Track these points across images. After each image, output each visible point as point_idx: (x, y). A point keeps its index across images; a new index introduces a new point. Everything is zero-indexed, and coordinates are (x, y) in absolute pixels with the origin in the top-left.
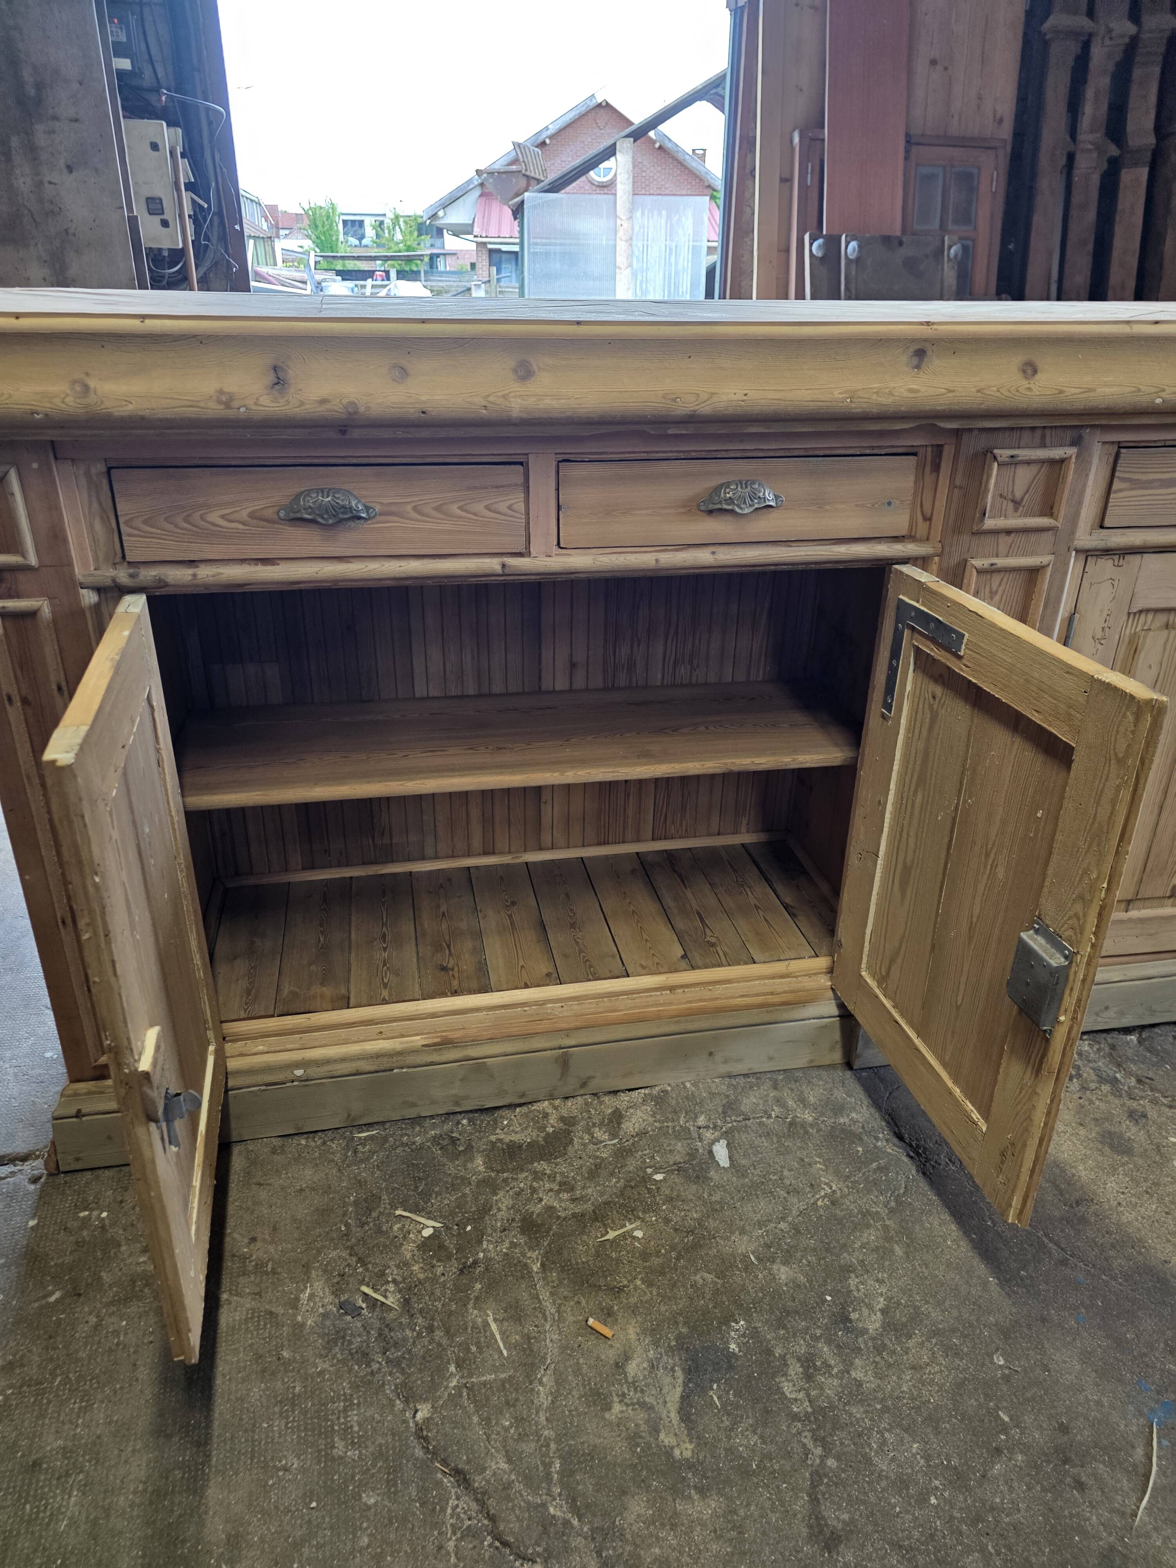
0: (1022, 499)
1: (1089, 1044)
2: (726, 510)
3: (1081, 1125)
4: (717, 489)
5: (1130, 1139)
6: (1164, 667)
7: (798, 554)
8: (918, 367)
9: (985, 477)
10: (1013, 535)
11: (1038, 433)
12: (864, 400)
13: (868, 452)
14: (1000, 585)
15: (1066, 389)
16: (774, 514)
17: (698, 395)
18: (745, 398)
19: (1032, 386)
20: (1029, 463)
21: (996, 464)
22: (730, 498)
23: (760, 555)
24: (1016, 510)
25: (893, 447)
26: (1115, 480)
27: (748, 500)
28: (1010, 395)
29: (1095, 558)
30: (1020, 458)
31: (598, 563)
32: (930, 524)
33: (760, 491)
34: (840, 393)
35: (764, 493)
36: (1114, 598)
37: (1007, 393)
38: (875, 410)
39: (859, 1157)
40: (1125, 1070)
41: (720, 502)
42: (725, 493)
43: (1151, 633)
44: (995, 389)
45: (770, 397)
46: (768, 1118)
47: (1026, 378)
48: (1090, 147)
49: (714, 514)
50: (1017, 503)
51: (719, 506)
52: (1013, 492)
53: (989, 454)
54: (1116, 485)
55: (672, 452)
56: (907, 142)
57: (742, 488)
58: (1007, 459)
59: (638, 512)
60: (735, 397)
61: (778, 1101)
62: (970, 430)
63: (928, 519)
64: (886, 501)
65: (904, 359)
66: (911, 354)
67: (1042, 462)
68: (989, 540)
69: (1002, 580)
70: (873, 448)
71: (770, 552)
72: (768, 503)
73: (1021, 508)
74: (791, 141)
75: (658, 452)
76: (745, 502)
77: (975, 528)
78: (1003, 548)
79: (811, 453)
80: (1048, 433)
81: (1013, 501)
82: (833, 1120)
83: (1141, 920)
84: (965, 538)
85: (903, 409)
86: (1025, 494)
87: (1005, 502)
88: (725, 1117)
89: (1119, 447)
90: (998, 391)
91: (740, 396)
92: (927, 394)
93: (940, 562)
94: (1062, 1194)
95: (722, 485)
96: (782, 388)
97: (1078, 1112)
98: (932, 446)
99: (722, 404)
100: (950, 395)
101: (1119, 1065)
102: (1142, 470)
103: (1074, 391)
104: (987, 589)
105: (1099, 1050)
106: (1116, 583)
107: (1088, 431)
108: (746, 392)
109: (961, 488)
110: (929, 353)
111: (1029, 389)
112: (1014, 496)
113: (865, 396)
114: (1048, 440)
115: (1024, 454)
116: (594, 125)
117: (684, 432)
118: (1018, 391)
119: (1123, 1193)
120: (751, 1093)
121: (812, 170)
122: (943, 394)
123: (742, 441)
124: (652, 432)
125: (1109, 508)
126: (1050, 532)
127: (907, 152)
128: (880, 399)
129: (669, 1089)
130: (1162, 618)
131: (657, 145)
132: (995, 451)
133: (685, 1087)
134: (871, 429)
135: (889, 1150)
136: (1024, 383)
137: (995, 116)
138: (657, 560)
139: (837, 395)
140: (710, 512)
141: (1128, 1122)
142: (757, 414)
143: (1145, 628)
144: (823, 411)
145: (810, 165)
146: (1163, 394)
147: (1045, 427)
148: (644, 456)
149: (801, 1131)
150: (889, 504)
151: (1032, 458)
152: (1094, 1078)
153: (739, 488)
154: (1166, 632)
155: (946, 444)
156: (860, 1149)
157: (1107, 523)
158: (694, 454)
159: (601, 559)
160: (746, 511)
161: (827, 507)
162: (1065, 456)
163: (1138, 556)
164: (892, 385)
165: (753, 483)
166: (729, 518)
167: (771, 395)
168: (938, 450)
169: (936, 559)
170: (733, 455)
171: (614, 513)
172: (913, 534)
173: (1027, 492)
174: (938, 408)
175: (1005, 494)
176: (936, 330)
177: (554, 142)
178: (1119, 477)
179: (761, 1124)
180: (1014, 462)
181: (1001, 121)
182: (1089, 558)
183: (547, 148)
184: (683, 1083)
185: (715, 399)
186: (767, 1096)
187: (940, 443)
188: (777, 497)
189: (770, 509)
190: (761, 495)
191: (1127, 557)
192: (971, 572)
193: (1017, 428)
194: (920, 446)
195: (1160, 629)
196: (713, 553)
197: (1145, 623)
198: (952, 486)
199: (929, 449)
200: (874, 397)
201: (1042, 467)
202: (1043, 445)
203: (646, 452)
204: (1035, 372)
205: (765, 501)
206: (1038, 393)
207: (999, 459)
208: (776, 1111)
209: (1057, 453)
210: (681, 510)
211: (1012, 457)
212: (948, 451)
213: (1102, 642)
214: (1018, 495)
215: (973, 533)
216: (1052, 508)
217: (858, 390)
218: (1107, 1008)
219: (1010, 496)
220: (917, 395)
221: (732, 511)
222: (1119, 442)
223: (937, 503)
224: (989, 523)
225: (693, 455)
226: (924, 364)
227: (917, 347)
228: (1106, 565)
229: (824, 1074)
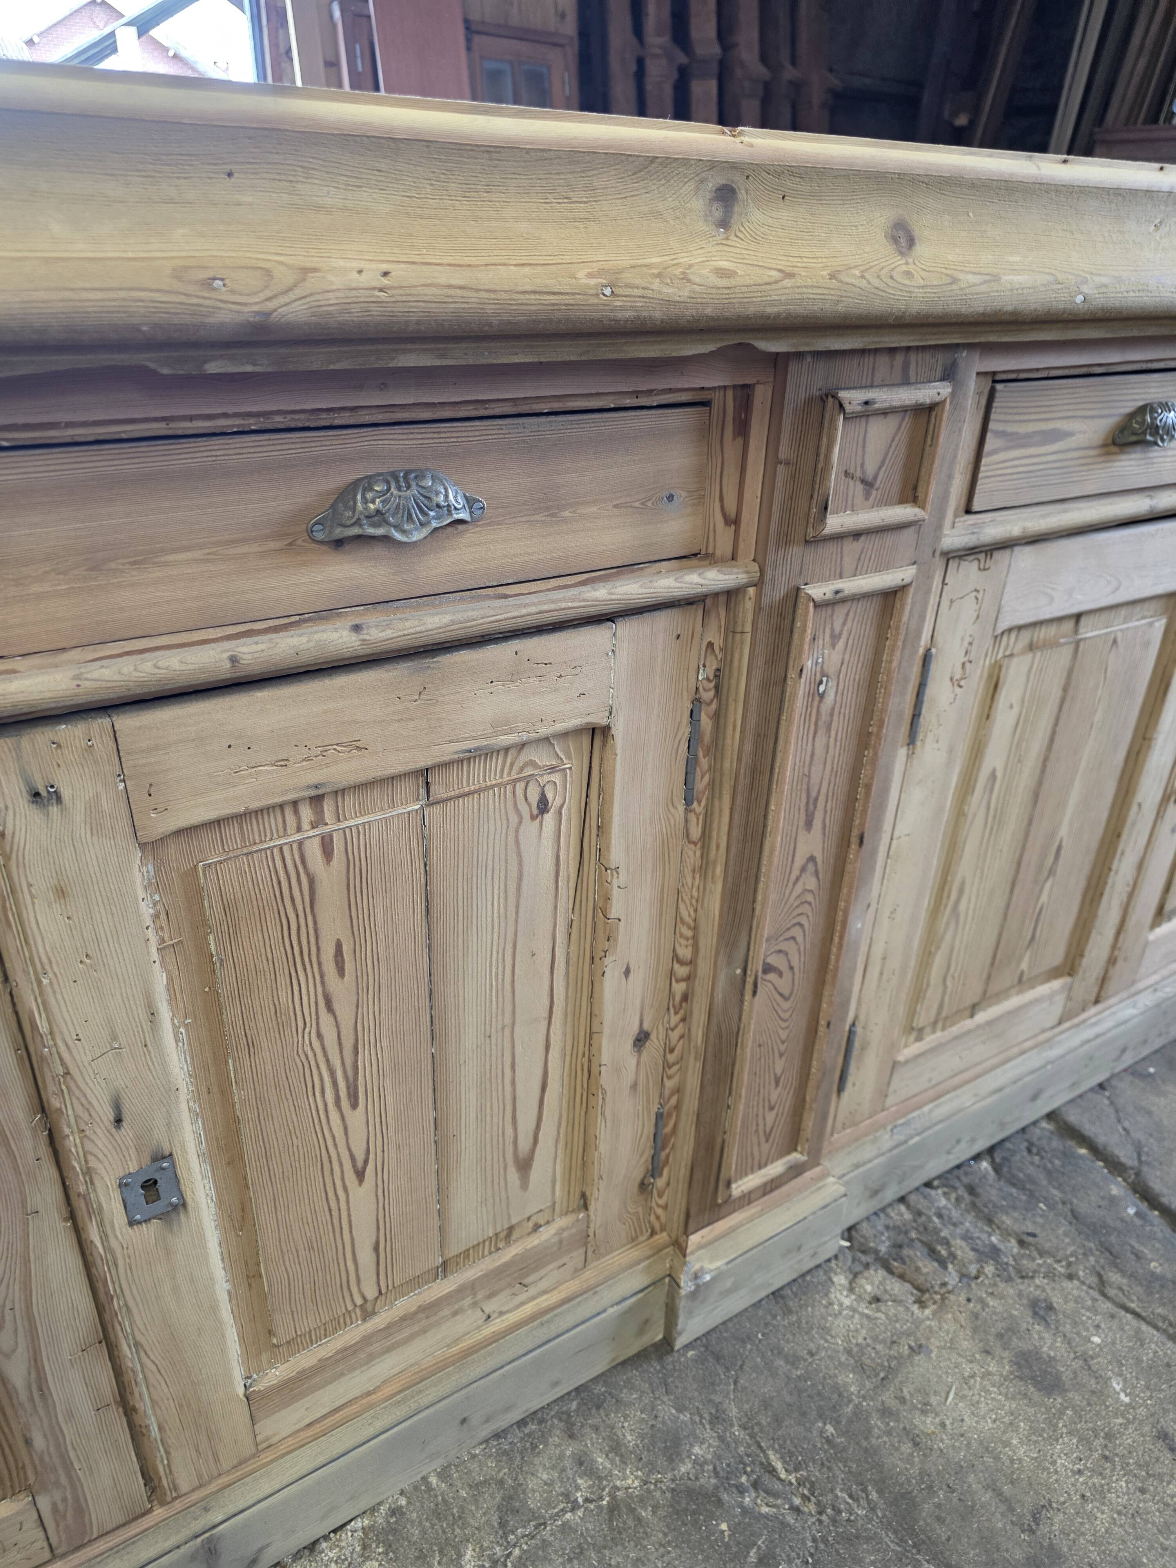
0: (875, 477)
1: (945, 1194)
2: (373, 538)
3: (988, 1352)
4: (347, 493)
5: (1051, 1359)
6: (1026, 705)
7: (524, 611)
8: (724, 223)
9: (825, 440)
10: (863, 538)
11: (899, 358)
12: (636, 292)
13: (628, 402)
14: (844, 624)
15: (961, 276)
16: (470, 536)
17: (268, 272)
18: (385, 281)
19: (911, 268)
20: (885, 413)
21: (842, 416)
22: (378, 512)
23: (453, 622)
24: (867, 497)
25: (671, 391)
26: (989, 435)
27: (415, 512)
28: (882, 286)
29: (957, 561)
30: (876, 406)
31: (87, 684)
32: (737, 532)
33: (438, 493)
34: (590, 276)
35: (446, 496)
36: (978, 617)
37: (875, 282)
38: (658, 315)
39: (727, 1546)
40: (999, 1228)
41: (358, 523)
42: (365, 501)
43: (1015, 660)
44: (857, 272)
45: (443, 281)
46: (573, 1510)
47: (902, 254)
48: (660, 51)
49: (347, 547)
50: (868, 484)
51: (356, 531)
52: (862, 465)
53: (830, 400)
54: (991, 443)
55: (225, 415)
56: (467, 28)
57: (399, 488)
58: (859, 408)
59: (170, 558)
60: (364, 280)
61: (581, 1464)
62: (799, 355)
63: (734, 522)
64: (666, 493)
65: (698, 204)
66: (709, 196)
67: (904, 410)
68: (831, 549)
69: (847, 614)
70: (637, 394)
71: (471, 614)
72: (457, 516)
73: (874, 492)
74: (331, 17)
75: (191, 418)
76: (410, 518)
77: (811, 533)
78: (848, 563)
79: (525, 409)
80: (913, 357)
81: (863, 481)
82: (669, 1475)
83: (990, 1023)
84: (796, 550)
85: (709, 311)
86: (880, 468)
87: (851, 483)
88: (505, 1536)
89: (994, 381)
90: (863, 277)
91: (371, 278)
92: (748, 282)
93: (759, 595)
94: (1011, 1510)
95: (355, 484)
96: (466, 260)
97: (975, 1330)
98: (734, 387)
99: (332, 299)
100: (787, 283)
101: (990, 1221)
102: (1021, 418)
103: (971, 279)
104: (828, 634)
105: (958, 1200)
106: (980, 596)
107: (964, 354)
108: (385, 267)
109: (788, 463)
110: (742, 195)
111: (908, 274)
112: (863, 471)
113: (637, 281)
114: (912, 373)
115: (884, 397)
116: (91, 25)
117: (249, 368)
118: (891, 277)
119: (1080, 1472)
120: (537, 1461)
121: (361, 53)
122: (776, 282)
123: (383, 387)
124: (165, 371)
125: (979, 482)
126: (912, 530)
127: (469, 40)
128: (666, 290)
129: (403, 1502)
130: (1026, 637)
131: (171, 54)
132: (842, 394)
133: (429, 1488)
134: (643, 355)
135: (765, 1510)
136: (898, 261)
137: (556, 10)
138: (233, 660)
139: (584, 278)
140: (339, 543)
141: (1037, 1327)
142: (418, 323)
143: (1007, 653)
144: (559, 315)
145: (358, 47)
146: (1085, 289)
147: (909, 348)
148: (159, 428)
149: (631, 1523)
150: (670, 498)
151: (895, 404)
152: (971, 1255)
153: (393, 490)
154: (1030, 655)
155: (758, 383)
156: (724, 1526)
157: (976, 507)
158: (278, 419)
159: (96, 675)
160: (416, 536)
161: (566, 514)
162: (938, 399)
163: (1007, 552)
164: (684, 260)
165: (420, 476)
166: (379, 550)
167: (444, 277)
168: (745, 393)
169: (751, 591)
170: (367, 419)
171: (113, 565)
172: (710, 551)
173: (883, 463)
174: (769, 310)
175: (852, 471)
176: (751, 146)
177: (45, 41)
178: (993, 431)
179: (566, 1528)
180: (868, 411)
181: (563, 16)
182: (951, 562)
183: (37, 47)
184: (424, 1479)
185: (312, 283)
186: (561, 1457)
187: (748, 381)
188: (470, 502)
189: (460, 527)
190: (441, 499)
191: (997, 555)
192: (807, 607)
193: (870, 350)
194: (713, 388)
195: (1023, 653)
196: (357, 628)
197: (1008, 645)
198: (772, 460)
199: (730, 394)
200: (656, 285)
201: (903, 420)
202: (906, 382)
203: (163, 419)
204: (911, 242)
205: (450, 513)
206: (922, 283)
207: (848, 408)
208: (583, 1485)
209: (926, 394)
210: (272, 545)
211: (866, 403)
212: (762, 396)
213: (962, 683)
214: (870, 470)
215: (806, 541)
216: (915, 488)
217: (621, 271)
218: (958, 1142)
219: (858, 474)
220: (732, 282)
221: (386, 539)
222: (994, 373)
223: (747, 495)
224: (834, 523)
225: (279, 421)
226: (735, 217)
227: (721, 181)
228: (970, 568)
229: (633, 1373)
